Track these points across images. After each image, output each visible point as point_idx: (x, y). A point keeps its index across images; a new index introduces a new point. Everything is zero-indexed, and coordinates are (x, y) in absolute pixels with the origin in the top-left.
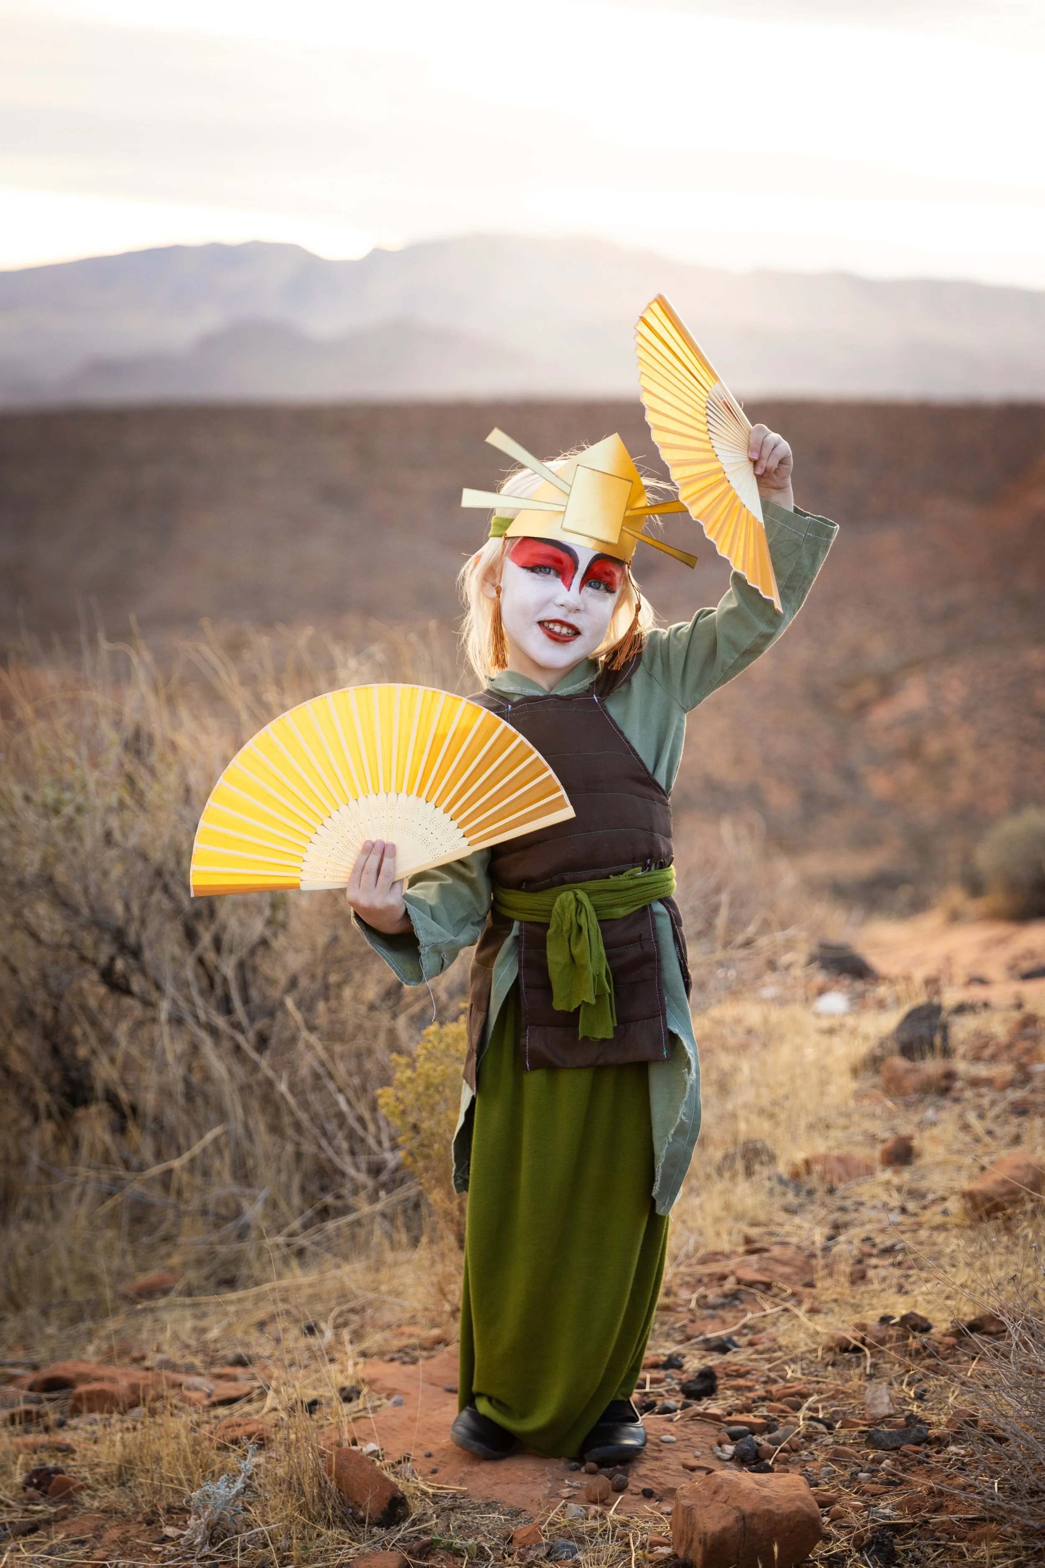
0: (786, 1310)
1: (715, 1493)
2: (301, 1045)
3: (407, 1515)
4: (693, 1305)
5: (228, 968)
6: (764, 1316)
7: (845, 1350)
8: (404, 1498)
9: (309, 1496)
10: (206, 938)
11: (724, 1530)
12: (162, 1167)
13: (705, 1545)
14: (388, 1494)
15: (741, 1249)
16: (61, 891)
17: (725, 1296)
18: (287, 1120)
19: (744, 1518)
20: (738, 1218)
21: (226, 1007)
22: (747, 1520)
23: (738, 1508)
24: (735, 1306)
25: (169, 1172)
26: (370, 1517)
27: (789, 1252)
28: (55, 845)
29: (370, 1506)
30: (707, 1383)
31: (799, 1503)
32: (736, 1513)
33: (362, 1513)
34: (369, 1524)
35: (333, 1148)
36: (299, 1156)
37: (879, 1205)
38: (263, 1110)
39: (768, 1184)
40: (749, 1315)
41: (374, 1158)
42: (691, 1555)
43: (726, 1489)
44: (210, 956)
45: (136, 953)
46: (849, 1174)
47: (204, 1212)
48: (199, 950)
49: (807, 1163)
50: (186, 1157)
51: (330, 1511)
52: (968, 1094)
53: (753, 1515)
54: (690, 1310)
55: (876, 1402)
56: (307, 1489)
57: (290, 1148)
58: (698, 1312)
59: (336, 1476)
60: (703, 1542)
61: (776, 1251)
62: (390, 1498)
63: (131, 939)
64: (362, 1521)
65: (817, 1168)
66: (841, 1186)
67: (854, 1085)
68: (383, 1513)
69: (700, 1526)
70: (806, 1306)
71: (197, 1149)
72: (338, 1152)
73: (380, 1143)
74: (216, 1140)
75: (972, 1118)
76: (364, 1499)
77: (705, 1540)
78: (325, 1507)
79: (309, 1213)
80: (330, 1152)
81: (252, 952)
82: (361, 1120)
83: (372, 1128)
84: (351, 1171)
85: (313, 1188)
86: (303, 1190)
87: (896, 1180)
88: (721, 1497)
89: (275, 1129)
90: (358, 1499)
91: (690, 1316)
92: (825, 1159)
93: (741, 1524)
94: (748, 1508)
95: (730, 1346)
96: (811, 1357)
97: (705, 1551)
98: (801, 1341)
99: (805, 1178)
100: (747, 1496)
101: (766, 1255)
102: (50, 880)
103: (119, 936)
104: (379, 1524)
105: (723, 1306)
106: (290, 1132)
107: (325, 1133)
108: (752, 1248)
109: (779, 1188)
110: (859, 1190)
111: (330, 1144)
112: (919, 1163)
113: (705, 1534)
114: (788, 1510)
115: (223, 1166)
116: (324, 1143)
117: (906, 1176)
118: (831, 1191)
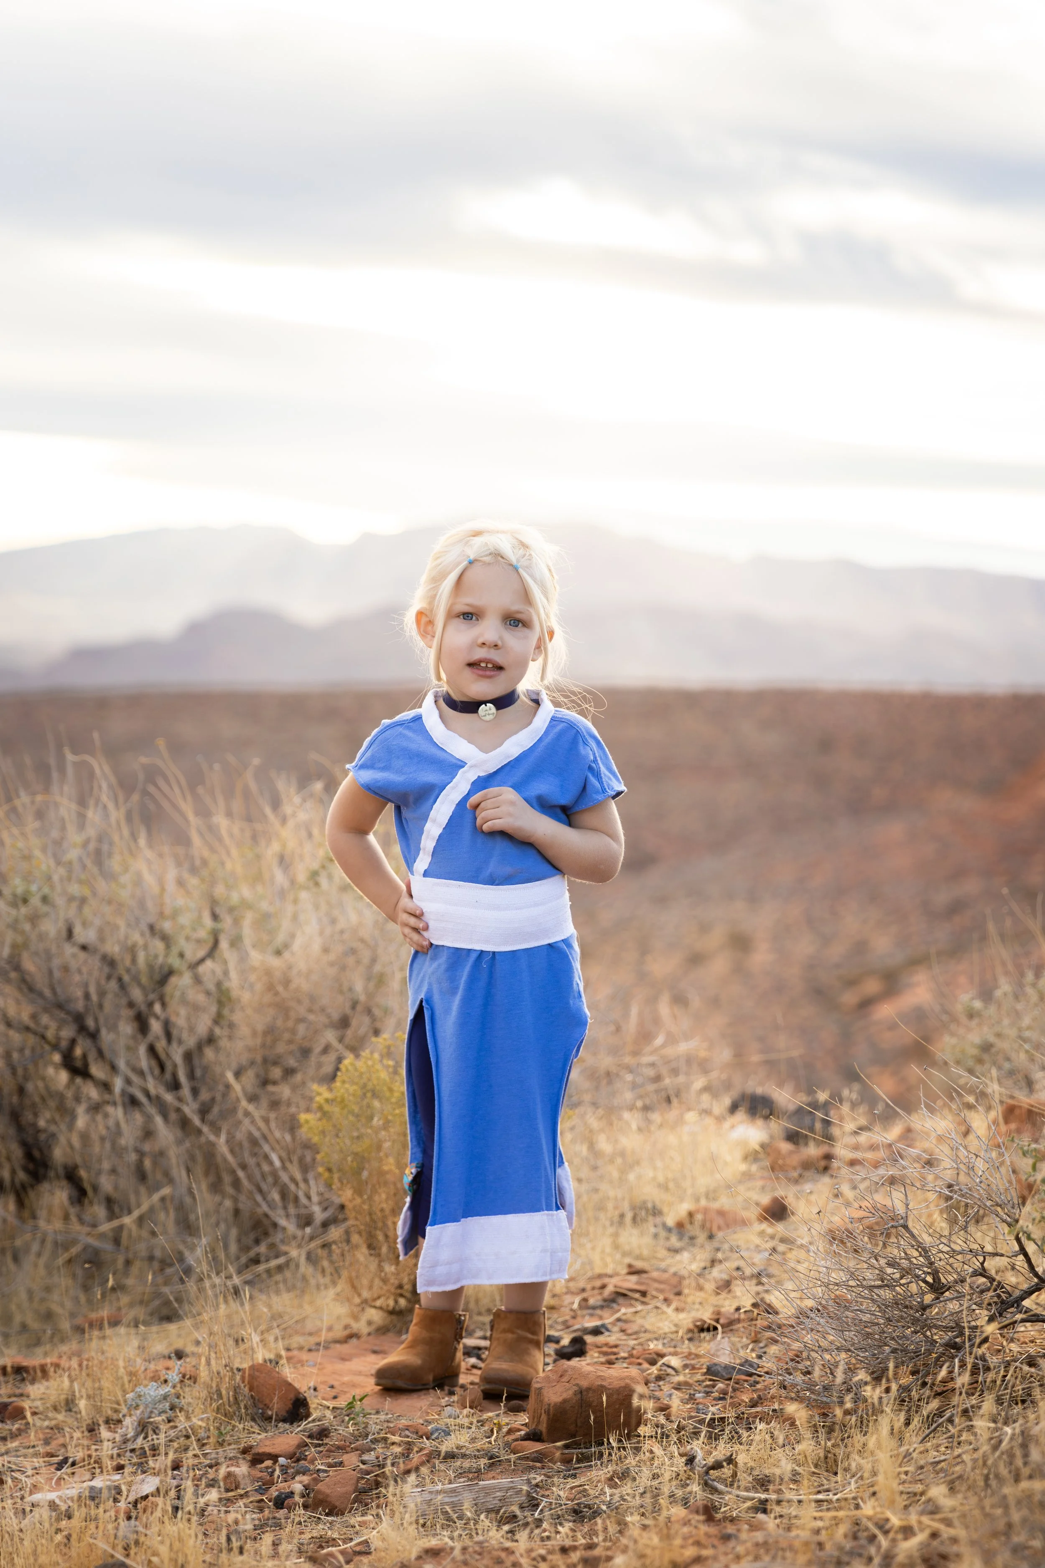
0: (657, 1308)
1: (561, 1376)
2: (240, 1114)
3: (308, 1415)
4: (575, 1306)
5: (177, 1055)
6: (636, 1312)
7: (702, 1330)
8: (305, 1399)
9: (225, 1399)
10: (156, 1026)
11: (565, 1401)
12: (115, 1223)
13: (548, 1415)
14: (292, 1396)
15: (625, 1271)
16: (27, 977)
17: (605, 1300)
18: (227, 1179)
19: (581, 1392)
20: (625, 1254)
21: (175, 1086)
22: (584, 1393)
23: (577, 1385)
24: (612, 1308)
25: (121, 1228)
26: (277, 1415)
27: (665, 1276)
28: (23, 932)
29: (277, 1406)
30: (577, 1346)
31: (627, 1381)
32: (576, 1388)
33: (270, 1413)
34: (276, 1421)
35: (267, 1202)
36: (237, 1212)
37: (752, 1247)
38: (207, 1173)
39: (653, 1230)
40: (623, 1310)
41: (303, 1211)
42: (540, 1427)
43: (570, 1372)
44: (161, 1045)
45: (94, 1036)
46: (728, 1226)
47: (151, 1258)
48: (150, 1038)
49: (691, 1215)
50: (136, 1214)
51: (243, 1411)
52: (845, 1171)
53: (588, 1389)
54: (572, 1310)
55: (719, 1353)
56: (224, 1392)
57: (228, 1203)
58: (579, 1312)
59: (249, 1383)
60: (547, 1412)
61: (655, 1274)
62: (294, 1399)
63: (90, 1023)
64: (269, 1419)
65: (699, 1217)
66: (720, 1235)
67: (743, 1167)
68: (287, 1412)
69: (546, 1400)
70: (673, 1306)
71: (145, 1207)
72: (271, 1205)
73: (309, 1198)
74: (163, 1199)
75: (845, 1189)
76: (271, 1400)
77: (549, 1410)
78: (239, 1408)
79: (244, 1260)
80: (265, 1208)
81: (200, 1047)
82: (293, 1180)
83: (302, 1185)
84: (283, 1222)
85: (249, 1240)
86: (239, 1241)
87: (770, 1231)
88: (565, 1379)
89: (216, 1187)
90: (267, 1402)
91: (572, 1313)
92: (706, 1211)
93: (579, 1396)
94: (584, 1384)
95: (603, 1330)
96: (673, 1336)
97: (549, 1419)
98: (666, 1327)
99: (688, 1226)
100: (585, 1376)
101: (644, 1276)
102: (17, 968)
103: (79, 1020)
104: (284, 1421)
105: (602, 1307)
106: (230, 1190)
107: (260, 1191)
108: (634, 1271)
109: (663, 1234)
110: (735, 1236)
111: (264, 1199)
112: (793, 1218)
113: (549, 1405)
114: (618, 1386)
115: (168, 1220)
116: (259, 1198)
117: (780, 1228)
118: (711, 1237)
